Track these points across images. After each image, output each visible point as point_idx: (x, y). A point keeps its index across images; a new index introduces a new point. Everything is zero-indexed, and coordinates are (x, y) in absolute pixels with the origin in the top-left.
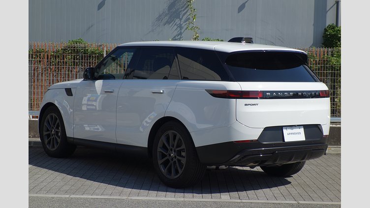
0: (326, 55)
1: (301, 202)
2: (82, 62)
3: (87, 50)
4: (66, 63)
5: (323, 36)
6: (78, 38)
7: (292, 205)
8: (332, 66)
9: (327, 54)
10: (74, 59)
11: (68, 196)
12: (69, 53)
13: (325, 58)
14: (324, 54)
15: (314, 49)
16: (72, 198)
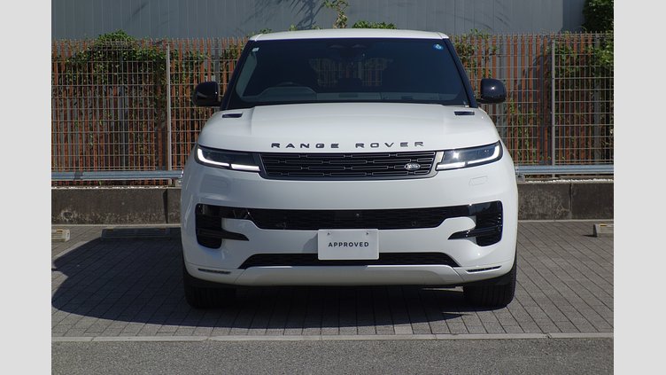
0: (590, 46)
1: (554, 335)
2: (125, 76)
3: (135, 52)
4: (95, 78)
5: (584, 11)
6: (117, 30)
7: (537, 342)
8: (603, 68)
9: (593, 44)
10: (110, 71)
11: (88, 339)
12: (100, 60)
13: (589, 51)
14: (587, 45)
15: (567, 35)
16: (96, 343)
